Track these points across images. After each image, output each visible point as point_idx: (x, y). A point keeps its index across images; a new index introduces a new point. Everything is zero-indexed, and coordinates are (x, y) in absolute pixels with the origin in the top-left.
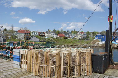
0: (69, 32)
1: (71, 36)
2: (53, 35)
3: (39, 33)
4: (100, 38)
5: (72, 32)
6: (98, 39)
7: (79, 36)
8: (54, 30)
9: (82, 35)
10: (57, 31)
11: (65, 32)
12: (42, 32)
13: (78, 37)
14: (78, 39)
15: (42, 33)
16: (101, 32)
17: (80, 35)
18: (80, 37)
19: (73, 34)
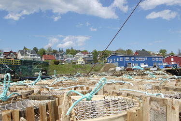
0: (62, 51)
1: (66, 60)
2: (33, 57)
3: (5, 53)
4: (116, 61)
5: (68, 51)
6: (113, 62)
7: (80, 58)
8: (35, 49)
9: (86, 56)
10: (41, 50)
11: (55, 52)
12: (11, 52)
13: (78, 60)
14: (79, 63)
15: (12, 54)
16: (116, 51)
17: (82, 57)
18: (83, 60)
19: (70, 55)
